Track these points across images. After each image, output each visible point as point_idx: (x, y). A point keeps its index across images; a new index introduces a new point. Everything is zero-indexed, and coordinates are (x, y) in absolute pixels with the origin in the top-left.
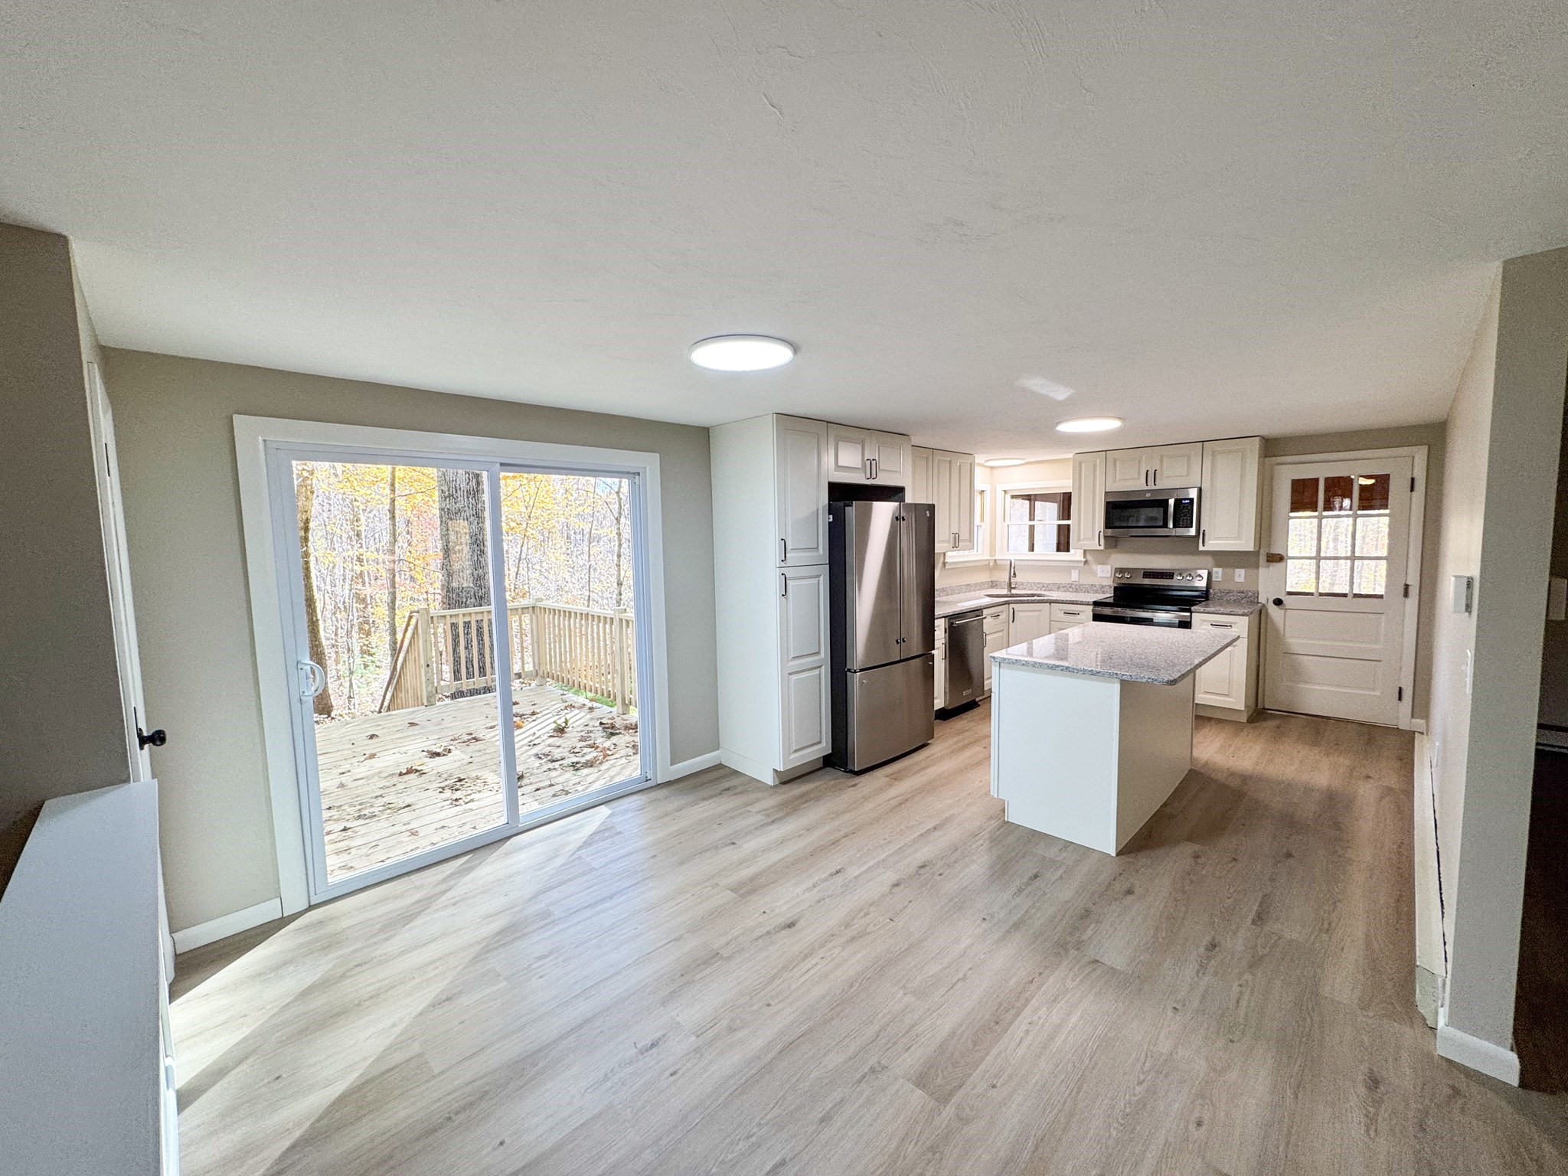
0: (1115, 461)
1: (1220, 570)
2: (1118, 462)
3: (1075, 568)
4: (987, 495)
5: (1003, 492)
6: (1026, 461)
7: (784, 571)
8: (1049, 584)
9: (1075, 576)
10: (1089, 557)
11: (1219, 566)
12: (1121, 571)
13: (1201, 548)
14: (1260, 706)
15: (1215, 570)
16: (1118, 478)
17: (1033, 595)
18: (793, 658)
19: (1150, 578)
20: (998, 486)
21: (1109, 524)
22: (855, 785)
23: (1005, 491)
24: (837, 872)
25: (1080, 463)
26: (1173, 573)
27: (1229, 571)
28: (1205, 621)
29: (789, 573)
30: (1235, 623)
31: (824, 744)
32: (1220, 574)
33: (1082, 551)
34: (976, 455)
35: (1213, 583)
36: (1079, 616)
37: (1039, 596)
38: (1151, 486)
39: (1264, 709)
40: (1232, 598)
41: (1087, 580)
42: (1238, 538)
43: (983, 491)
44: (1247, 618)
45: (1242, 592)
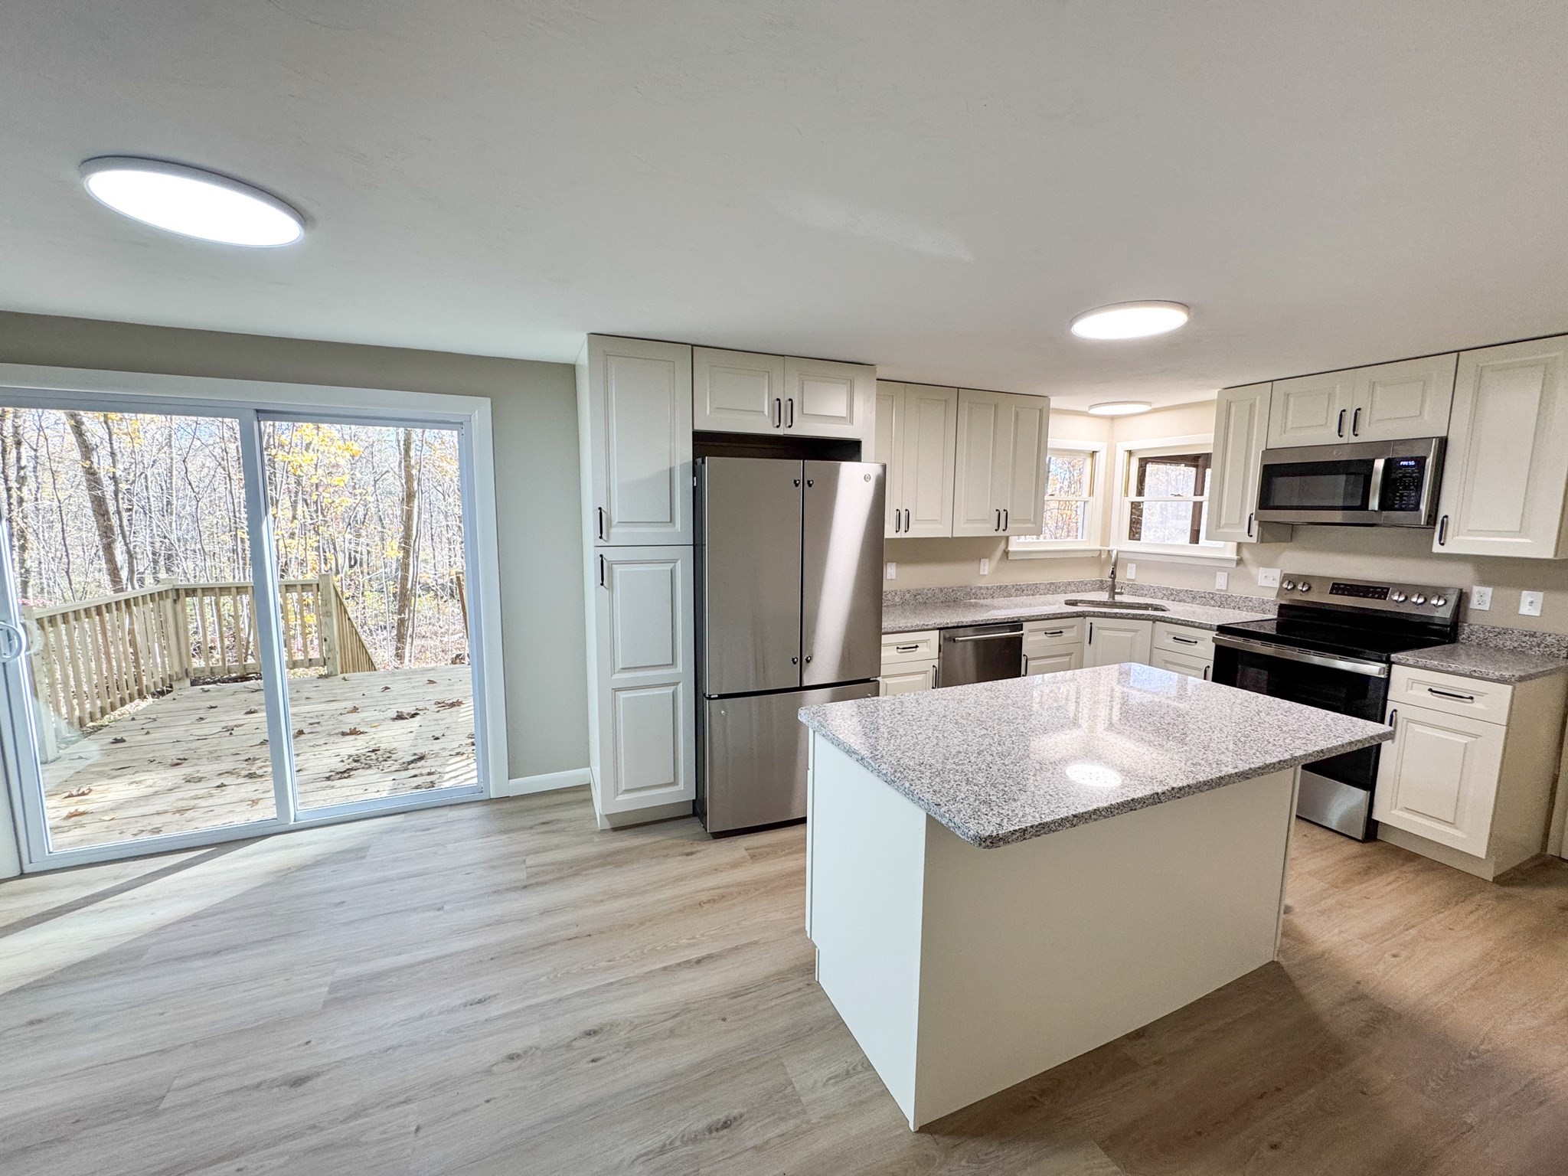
0: (1287, 395)
1: (1489, 591)
2: (1292, 400)
3: (1221, 569)
4: (1101, 458)
5: (1126, 454)
6: (1154, 406)
7: (602, 551)
8: (1181, 591)
9: (1220, 582)
10: (1246, 554)
11: (1484, 582)
12: (1292, 580)
13: (1437, 548)
14: (1551, 851)
15: (1476, 589)
16: (1289, 425)
17: (1146, 607)
18: (622, 669)
19: (1343, 594)
20: (1118, 444)
21: (1265, 501)
22: (691, 853)
23: (1130, 453)
24: (480, 1002)
25: (1229, 405)
26: (1388, 589)
27: (1507, 593)
28: (1419, 682)
29: (610, 555)
30: (1482, 694)
31: (681, 786)
32: (1488, 599)
33: (1235, 544)
34: (1052, 398)
35: (1470, 613)
36: (1196, 646)
37: (1156, 608)
38: (1348, 437)
39: (1560, 858)
40: (1508, 643)
41: (1239, 590)
42: (1521, 532)
43: (1094, 453)
44: (1510, 687)
45: (1533, 635)
